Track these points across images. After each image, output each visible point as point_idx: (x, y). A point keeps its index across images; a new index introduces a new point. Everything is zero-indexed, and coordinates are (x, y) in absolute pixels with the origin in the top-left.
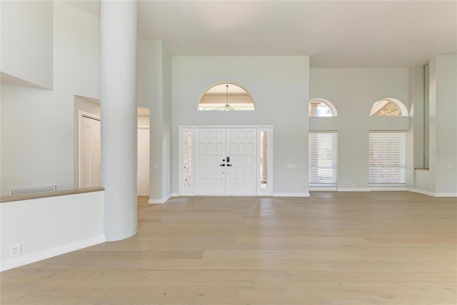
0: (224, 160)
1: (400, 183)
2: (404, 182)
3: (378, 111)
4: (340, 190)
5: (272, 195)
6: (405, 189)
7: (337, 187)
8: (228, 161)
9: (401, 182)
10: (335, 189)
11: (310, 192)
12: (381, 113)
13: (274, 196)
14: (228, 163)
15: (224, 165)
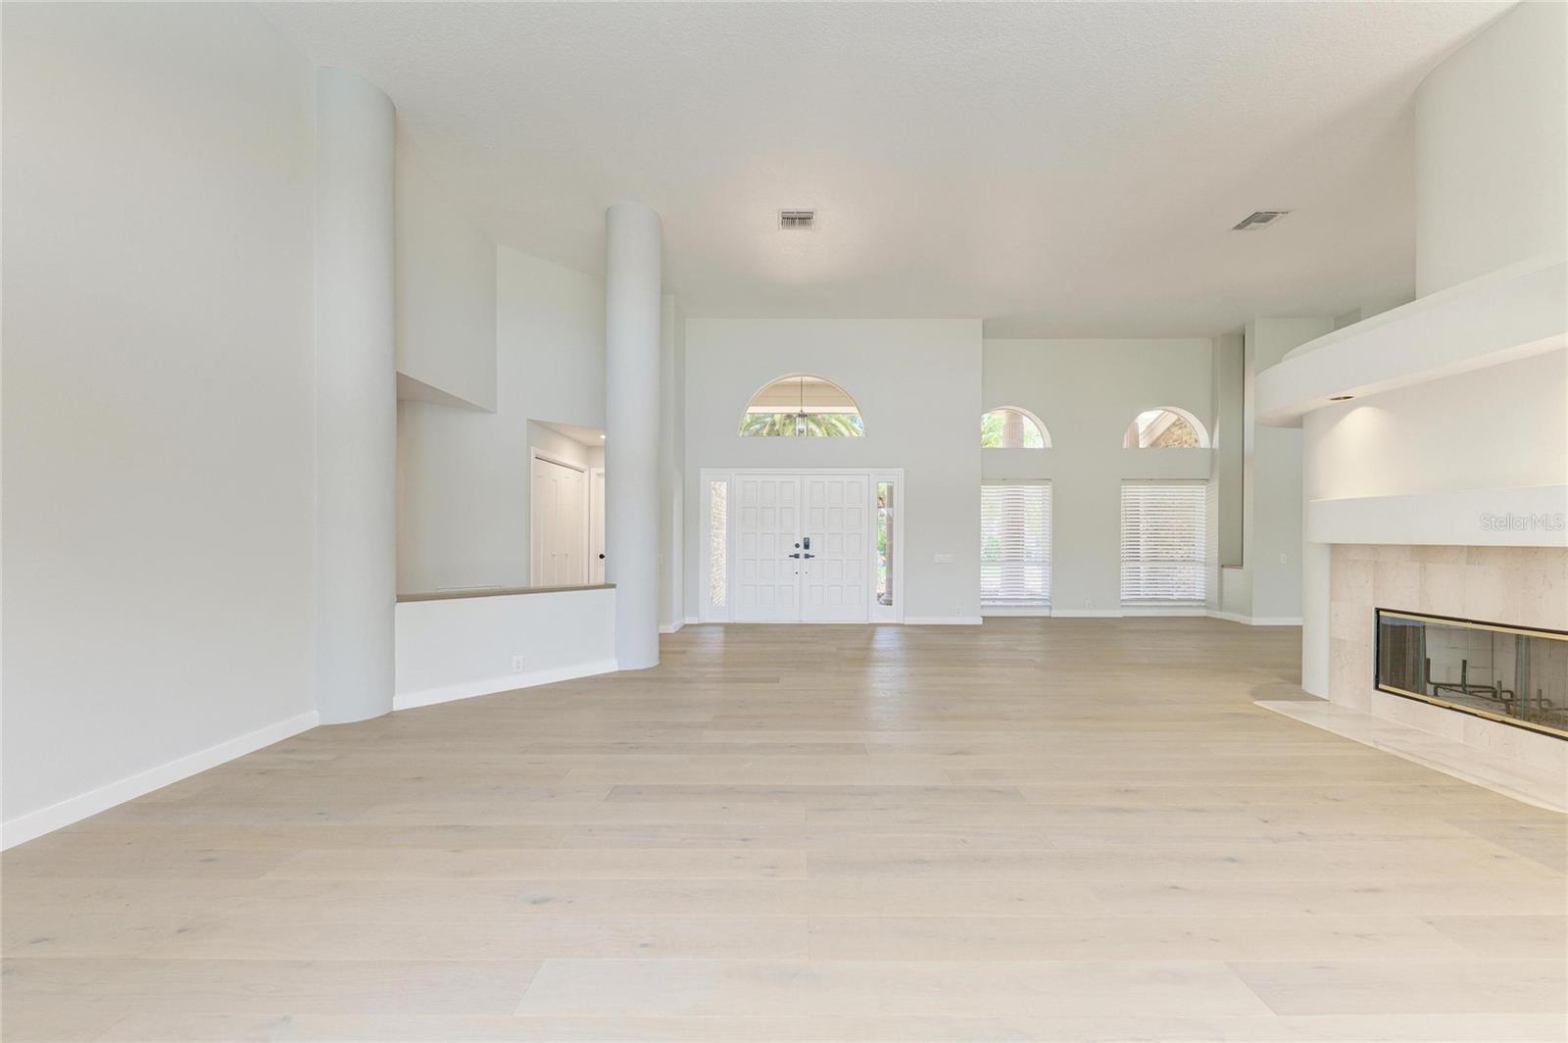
0: (797, 546)
1: (1194, 600)
2: (1203, 598)
3: (1168, 429)
4: (1055, 613)
5: (902, 622)
6: (1202, 613)
7: (1050, 608)
8: (807, 546)
9: (1197, 598)
10: (1045, 613)
11: (984, 617)
12: (1173, 433)
13: (906, 623)
14: (807, 552)
15: (797, 556)
